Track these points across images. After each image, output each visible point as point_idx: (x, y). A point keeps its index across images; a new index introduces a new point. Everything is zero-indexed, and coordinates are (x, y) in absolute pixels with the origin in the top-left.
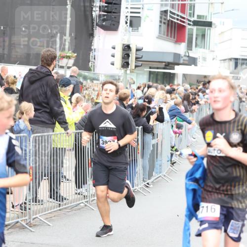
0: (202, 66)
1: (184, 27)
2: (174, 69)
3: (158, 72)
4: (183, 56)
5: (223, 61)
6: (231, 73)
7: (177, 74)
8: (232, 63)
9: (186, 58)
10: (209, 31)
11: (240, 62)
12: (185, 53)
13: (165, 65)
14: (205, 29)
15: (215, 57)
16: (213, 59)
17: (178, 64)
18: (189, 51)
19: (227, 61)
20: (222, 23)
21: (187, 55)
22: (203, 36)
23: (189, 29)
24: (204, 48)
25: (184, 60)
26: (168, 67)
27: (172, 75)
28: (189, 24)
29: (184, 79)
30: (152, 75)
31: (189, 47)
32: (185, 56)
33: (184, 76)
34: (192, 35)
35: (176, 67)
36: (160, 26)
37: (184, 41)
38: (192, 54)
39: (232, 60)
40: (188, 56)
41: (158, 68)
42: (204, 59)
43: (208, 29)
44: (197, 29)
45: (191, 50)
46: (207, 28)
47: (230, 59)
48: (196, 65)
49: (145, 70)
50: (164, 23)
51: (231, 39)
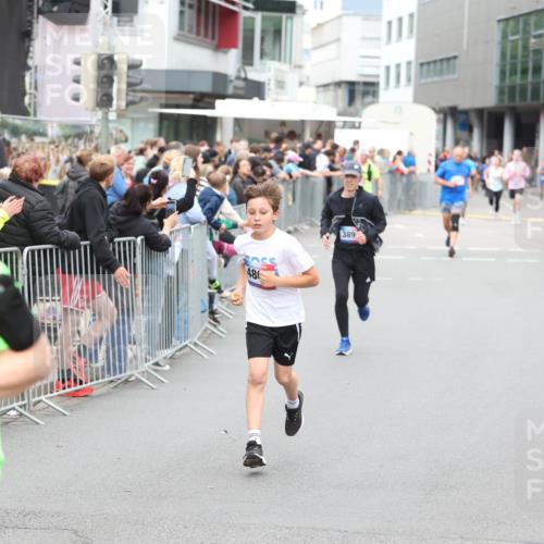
0: (276, 100)
1: (234, 14)
2: (213, 108)
3: (179, 115)
4: (233, 78)
5: (321, 89)
6: (340, 114)
7: (221, 118)
8: (343, 93)
9: (241, 84)
10: (289, 21)
11: (359, 89)
12: (239, 71)
13: (195, 100)
14: (281, 18)
15: (305, 79)
16: (301, 84)
17: (223, 97)
18: (247, 68)
19: (332, 88)
20: (319, 5)
21: (243, 75)
22: (278, 33)
23: (245, 18)
24: (280, 60)
25: (235, 88)
26: (201, 104)
27: (209, 122)
28: (245, 8)
29: (237, 128)
30: (165, 123)
31: (247, 58)
32: (238, 78)
33: (238, 122)
34: (252, 31)
35: (218, 103)
36: (182, 13)
37: (234, 46)
38: (253, 74)
39: (343, 86)
40: (246, 79)
41: (178, 107)
42: (281, 84)
43: (287, 18)
44: (264, 19)
45: (251, 64)
46: (284, 16)
47: (338, 84)
48: (262, 97)
49: (151, 110)
50: (191, 6)
51: (338, 40)
